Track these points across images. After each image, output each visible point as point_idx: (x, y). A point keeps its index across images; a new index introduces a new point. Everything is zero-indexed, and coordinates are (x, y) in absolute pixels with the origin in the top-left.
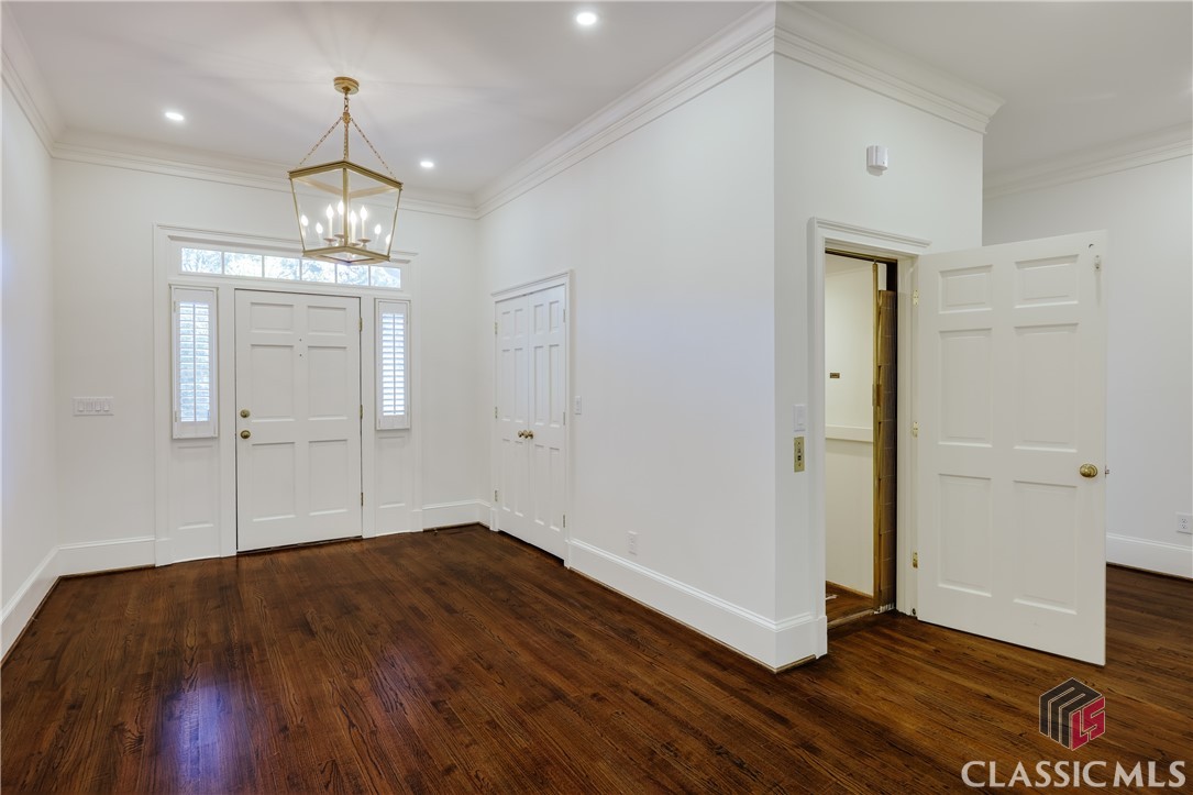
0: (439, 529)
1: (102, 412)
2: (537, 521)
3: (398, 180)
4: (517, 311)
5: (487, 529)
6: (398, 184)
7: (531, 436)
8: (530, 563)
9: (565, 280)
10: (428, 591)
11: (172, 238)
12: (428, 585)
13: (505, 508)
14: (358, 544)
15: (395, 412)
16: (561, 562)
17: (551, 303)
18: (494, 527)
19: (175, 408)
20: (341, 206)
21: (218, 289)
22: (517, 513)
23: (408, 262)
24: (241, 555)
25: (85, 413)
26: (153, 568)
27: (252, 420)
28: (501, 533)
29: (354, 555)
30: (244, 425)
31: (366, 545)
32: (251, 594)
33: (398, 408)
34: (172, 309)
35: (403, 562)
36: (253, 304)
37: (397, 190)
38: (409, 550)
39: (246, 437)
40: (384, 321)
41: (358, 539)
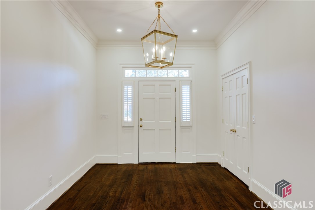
0: (203, 163)
1: (106, 118)
2: (238, 167)
3: (176, 34)
4: (230, 81)
5: (220, 166)
6: (176, 36)
7: (235, 131)
8: (234, 185)
9: (248, 66)
10: (189, 190)
11: (123, 67)
12: (191, 187)
13: (226, 159)
14: (174, 165)
15: (186, 120)
16: (247, 187)
17: (242, 77)
18: (223, 166)
19: (123, 118)
20: (157, 47)
21: (134, 81)
22: (231, 162)
23: (191, 67)
24: (140, 164)
25: (102, 118)
26: (117, 164)
27: (143, 121)
28: (225, 168)
29: (171, 169)
30: (141, 123)
31: (176, 166)
32: (135, 180)
33: (187, 119)
34: (123, 88)
35: (185, 175)
36: (143, 85)
37: (176, 38)
38: (189, 171)
39: (141, 127)
40: (183, 88)
41: (174, 163)
